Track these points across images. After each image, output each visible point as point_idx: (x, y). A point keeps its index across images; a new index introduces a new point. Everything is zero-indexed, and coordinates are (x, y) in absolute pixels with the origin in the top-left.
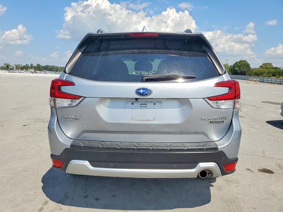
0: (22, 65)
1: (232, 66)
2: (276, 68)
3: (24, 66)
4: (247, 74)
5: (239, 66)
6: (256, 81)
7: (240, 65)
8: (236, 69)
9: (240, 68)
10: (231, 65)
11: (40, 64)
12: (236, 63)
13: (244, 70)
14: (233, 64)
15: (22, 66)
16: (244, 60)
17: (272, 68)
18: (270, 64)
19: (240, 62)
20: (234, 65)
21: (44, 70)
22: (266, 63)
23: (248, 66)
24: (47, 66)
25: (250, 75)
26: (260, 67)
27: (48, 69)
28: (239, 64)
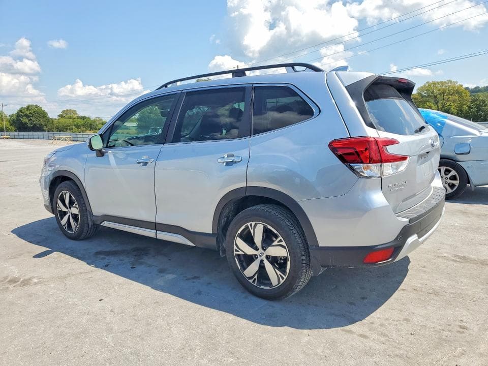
1: (13, 115)
2: (84, 118)
4: (45, 128)
5: (27, 116)
6: (66, 140)
7: (30, 113)
8: (25, 120)
9: (31, 119)
10: (12, 113)
12: (21, 111)
13: (39, 123)
14: (15, 112)
16: (35, 104)
17: (78, 117)
18: (74, 112)
19: (28, 108)
20: (18, 113)
22: (67, 110)
23: (44, 115)
25: (50, 130)
26: (59, 116)
28: (28, 112)
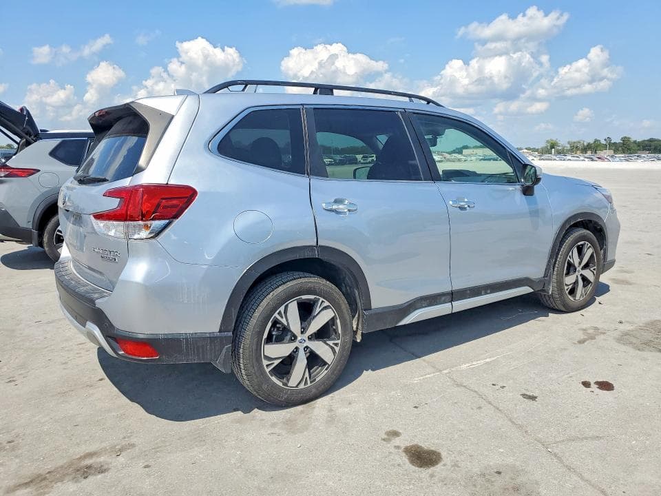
0: (584, 141)
3: (589, 145)
11: (629, 138)
15: (585, 144)
21: (639, 152)
24: (651, 140)
27: (653, 147)
